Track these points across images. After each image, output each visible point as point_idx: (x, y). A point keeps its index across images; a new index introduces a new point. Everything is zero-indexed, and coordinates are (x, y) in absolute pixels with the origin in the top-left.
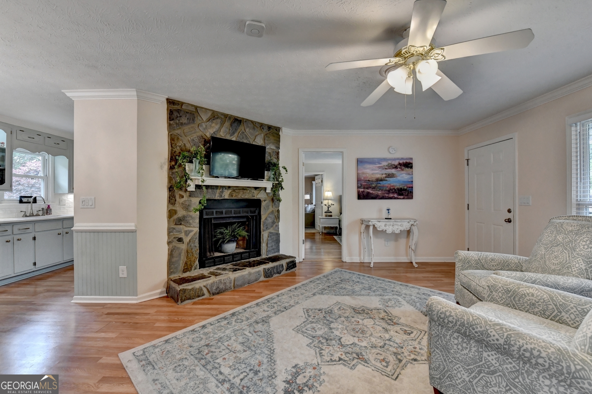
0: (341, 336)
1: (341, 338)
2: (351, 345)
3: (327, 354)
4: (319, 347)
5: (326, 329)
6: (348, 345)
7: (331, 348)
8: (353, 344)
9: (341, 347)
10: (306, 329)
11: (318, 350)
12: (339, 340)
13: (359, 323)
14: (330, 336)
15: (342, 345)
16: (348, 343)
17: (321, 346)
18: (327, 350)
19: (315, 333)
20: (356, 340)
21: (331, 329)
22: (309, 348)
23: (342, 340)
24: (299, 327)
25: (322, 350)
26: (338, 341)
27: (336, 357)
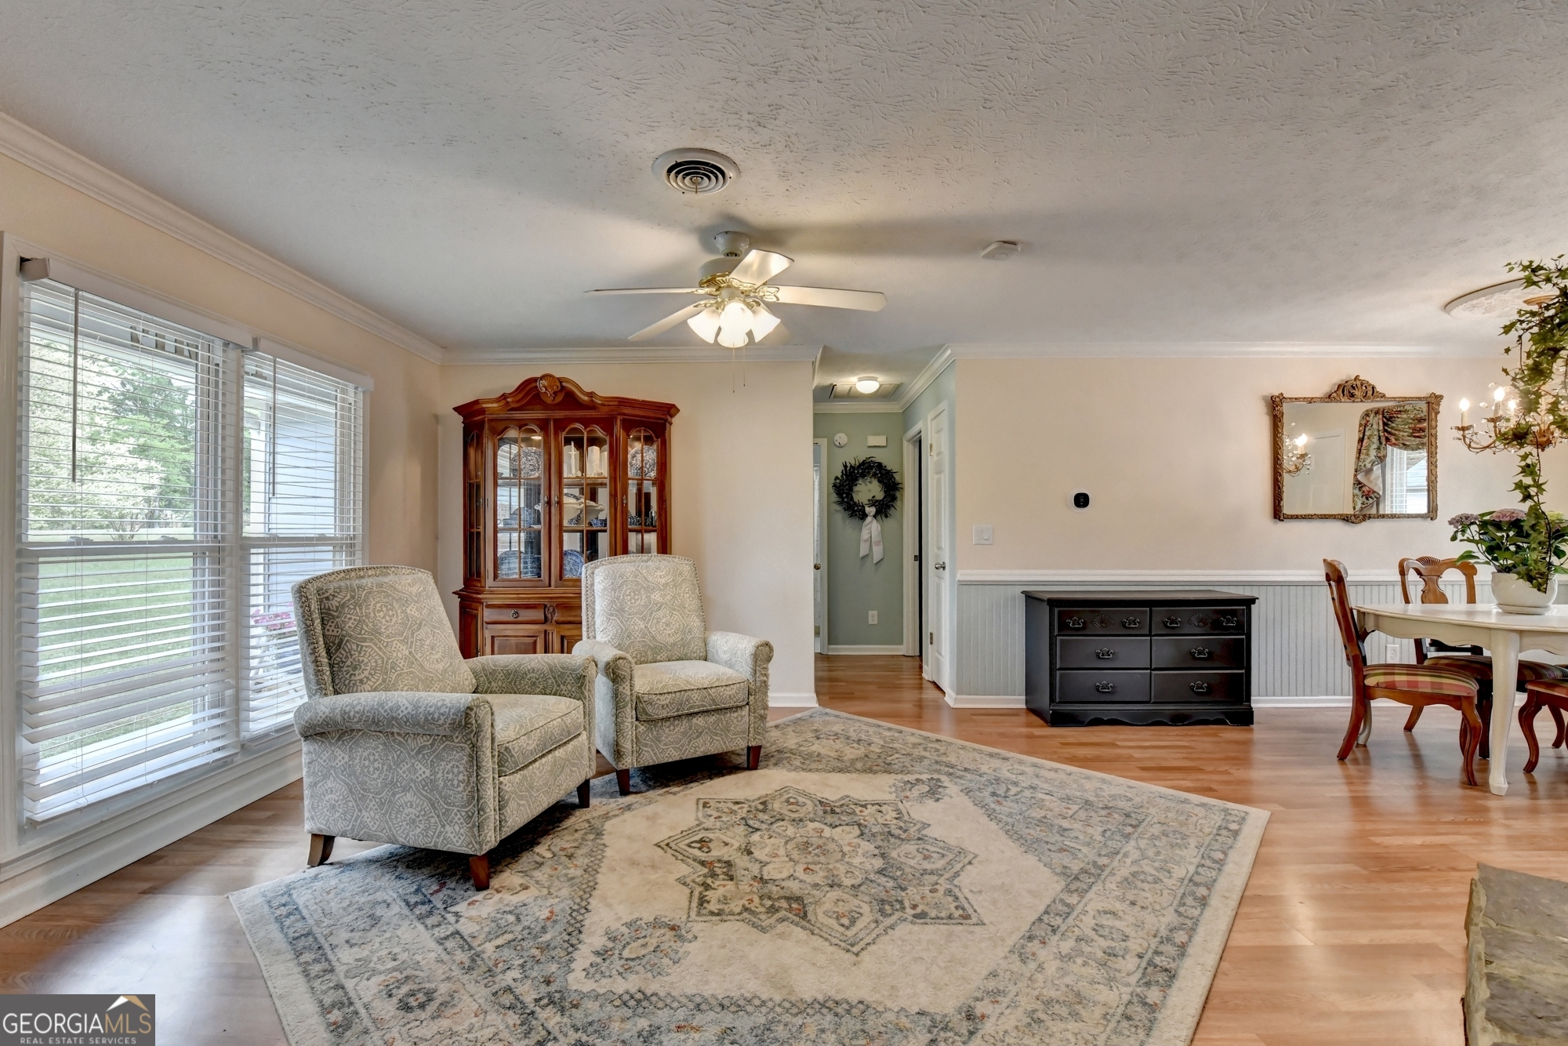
0: (859, 841)
1: (858, 836)
2: (840, 825)
3: (887, 813)
4: (905, 822)
5: (894, 854)
6: (847, 825)
7: (881, 821)
8: (836, 826)
9: (862, 821)
10: (943, 856)
11: (906, 818)
12: (862, 834)
13: (805, 866)
14: (882, 840)
15: (859, 825)
16: (845, 827)
17: (902, 824)
18: (888, 817)
19: (921, 846)
20: (827, 832)
21: (883, 855)
22: (924, 821)
23: (858, 832)
24: (966, 861)
25: (896, 819)
26: (866, 831)
27: (871, 809)
